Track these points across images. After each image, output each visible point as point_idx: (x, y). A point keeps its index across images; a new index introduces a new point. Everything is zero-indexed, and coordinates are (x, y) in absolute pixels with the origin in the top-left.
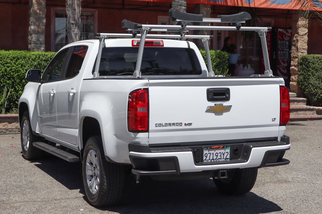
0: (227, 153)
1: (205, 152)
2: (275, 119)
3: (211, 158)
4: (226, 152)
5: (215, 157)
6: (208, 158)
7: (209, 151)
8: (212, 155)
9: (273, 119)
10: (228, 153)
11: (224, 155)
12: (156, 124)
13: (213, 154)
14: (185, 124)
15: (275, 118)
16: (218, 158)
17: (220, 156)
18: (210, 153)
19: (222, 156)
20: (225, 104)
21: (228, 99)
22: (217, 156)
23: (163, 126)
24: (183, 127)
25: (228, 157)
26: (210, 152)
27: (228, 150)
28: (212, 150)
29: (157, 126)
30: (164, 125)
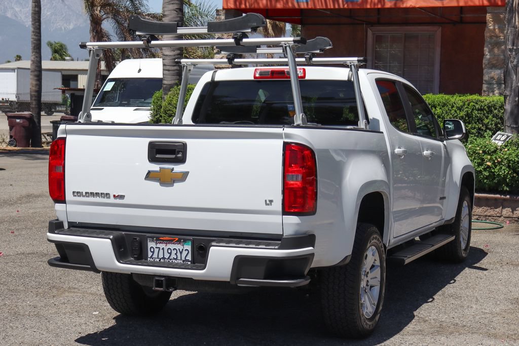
0: (187, 252)
1: (151, 244)
2: (271, 201)
3: (161, 256)
4: (184, 249)
5: (167, 256)
6: (155, 255)
7: (156, 244)
8: (161, 251)
9: (268, 202)
10: (188, 250)
11: (181, 253)
12: (74, 192)
13: (163, 249)
14: (114, 196)
15: (271, 199)
16: (171, 257)
17: (176, 254)
18: (159, 248)
19: (179, 254)
20: (178, 168)
21: (182, 160)
22: (170, 254)
23: (83, 196)
24: (112, 200)
25: (189, 258)
26: (158, 245)
27: (188, 247)
28: (161, 243)
29: (75, 196)
30: (84, 194)
